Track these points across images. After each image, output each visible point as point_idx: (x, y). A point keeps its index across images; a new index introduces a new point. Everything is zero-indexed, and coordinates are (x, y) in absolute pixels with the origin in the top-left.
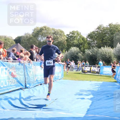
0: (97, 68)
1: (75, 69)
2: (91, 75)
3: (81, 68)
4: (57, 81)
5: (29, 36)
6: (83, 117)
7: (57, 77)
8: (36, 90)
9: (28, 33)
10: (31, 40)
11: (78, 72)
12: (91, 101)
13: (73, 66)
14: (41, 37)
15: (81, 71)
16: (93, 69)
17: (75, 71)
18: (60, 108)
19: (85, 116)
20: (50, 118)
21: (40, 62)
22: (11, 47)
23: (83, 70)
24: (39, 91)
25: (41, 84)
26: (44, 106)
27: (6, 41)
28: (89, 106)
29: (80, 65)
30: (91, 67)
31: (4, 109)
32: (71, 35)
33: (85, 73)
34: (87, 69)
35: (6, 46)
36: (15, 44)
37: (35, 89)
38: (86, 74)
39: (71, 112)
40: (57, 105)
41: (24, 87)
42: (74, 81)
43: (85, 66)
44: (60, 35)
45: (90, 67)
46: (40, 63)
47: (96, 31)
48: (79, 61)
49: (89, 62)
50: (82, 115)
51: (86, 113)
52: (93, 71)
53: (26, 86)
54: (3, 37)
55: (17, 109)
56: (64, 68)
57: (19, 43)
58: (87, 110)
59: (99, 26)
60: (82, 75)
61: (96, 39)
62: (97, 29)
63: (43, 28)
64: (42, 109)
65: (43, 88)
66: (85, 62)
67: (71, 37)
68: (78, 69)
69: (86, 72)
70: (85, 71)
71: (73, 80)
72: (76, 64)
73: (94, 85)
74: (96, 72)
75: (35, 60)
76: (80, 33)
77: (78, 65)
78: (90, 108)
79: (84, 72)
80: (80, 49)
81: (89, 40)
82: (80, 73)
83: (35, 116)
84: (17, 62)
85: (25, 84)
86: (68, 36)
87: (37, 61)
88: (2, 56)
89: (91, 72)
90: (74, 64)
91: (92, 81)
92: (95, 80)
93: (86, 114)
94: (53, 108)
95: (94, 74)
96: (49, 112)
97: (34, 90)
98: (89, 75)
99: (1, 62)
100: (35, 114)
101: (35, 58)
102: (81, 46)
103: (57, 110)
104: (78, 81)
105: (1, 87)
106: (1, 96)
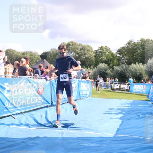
0: (127, 85)
1: (104, 86)
2: (120, 92)
3: (110, 85)
4: (85, 99)
5: (55, 51)
6: (112, 137)
7: (85, 95)
9: (54, 48)
10: (57, 56)
11: (107, 89)
12: (121, 121)
13: (102, 83)
14: (68, 53)
15: (109, 89)
16: (123, 87)
17: (103, 88)
18: (89, 128)
19: (114, 136)
20: (78, 138)
22: (37, 63)
23: (112, 87)
24: (66, 109)
26: (71, 125)
27: (32, 57)
28: (119, 125)
29: (108, 82)
31: (30, 127)
32: (99, 50)
33: (114, 91)
34: (117, 86)
35: (31, 62)
36: (41, 60)
37: (62, 107)
38: (116, 92)
39: (100, 132)
40: (85, 124)
41: (51, 105)
42: (103, 99)
43: (115, 84)
44: (88, 50)
45: (120, 85)
47: (126, 46)
48: (108, 78)
49: (118, 79)
50: (111, 135)
51: (116, 133)
52: (123, 89)
53: (52, 104)
54: (28, 52)
55: (43, 127)
56: (92, 86)
57: (45, 59)
58: (117, 130)
59: (129, 41)
60: (111, 93)
61: (126, 55)
62: (127, 44)
63: (70, 43)
64: (69, 128)
66: (115, 79)
67: (100, 52)
68: (107, 86)
69: (116, 90)
70: (114, 88)
71: (101, 98)
72: (105, 81)
73: (124, 104)
74: (125, 90)
76: (109, 48)
77: (107, 82)
78: (119, 128)
79: (113, 89)
80: (109, 65)
81: (119, 56)
82: (108, 91)
83: (62, 136)
84: (43, 79)
85: (52, 101)
86: (96, 52)
88: (28, 71)
89: (121, 89)
90: (103, 81)
91: (122, 99)
92: (125, 98)
93: (116, 134)
94: (81, 127)
95: (124, 92)
98: (118, 93)
99: (27, 78)
100: (62, 133)
102: (110, 62)
103: (85, 129)
104: (107, 99)
105: (27, 104)
106: (27, 114)
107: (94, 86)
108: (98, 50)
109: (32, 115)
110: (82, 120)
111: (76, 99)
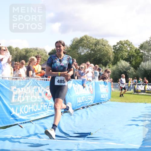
2: (145, 95)
4: (103, 103)
6: (138, 148)
7: (103, 99)
8: (77, 114)
15: (132, 91)
16: (148, 88)
18: (109, 137)
19: (140, 147)
20: (97, 149)
21: (82, 80)
23: (136, 89)
24: (82, 116)
25: (83, 108)
26: (88, 135)
29: (131, 83)
30: (146, 86)
31: (40, 138)
33: (137, 93)
34: (141, 88)
39: (123, 142)
40: (104, 133)
42: (125, 103)
43: (138, 85)
45: (144, 86)
46: (82, 82)
48: (130, 78)
50: (137, 146)
51: (142, 143)
52: (148, 90)
58: (143, 140)
60: (134, 95)
63: (83, 38)
64: (86, 138)
65: (86, 113)
66: (138, 79)
68: (129, 88)
69: (140, 92)
70: (138, 90)
71: (123, 102)
75: (76, 78)
76: (131, 43)
77: (129, 83)
79: (136, 91)
80: (130, 63)
81: (142, 52)
82: (131, 94)
83: (78, 147)
86: (114, 48)
87: (78, 79)
89: (146, 91)
91: (148, 103)
93: (142, 145)
94: (100, 137)
95: (149, 94)
96: (96, 142)
97: (75, 114)
98: (143, 96)
100: (78, 144)
101: (76, 75)
102: (132, 59)
103: (105, 139)
104: (129, 103)
105: (34, 111)
106: (36, 122)
107: (114, 88)
108: (116, 46)
109: (42, 123)
110: (101, 129)
111: (93, 104)
